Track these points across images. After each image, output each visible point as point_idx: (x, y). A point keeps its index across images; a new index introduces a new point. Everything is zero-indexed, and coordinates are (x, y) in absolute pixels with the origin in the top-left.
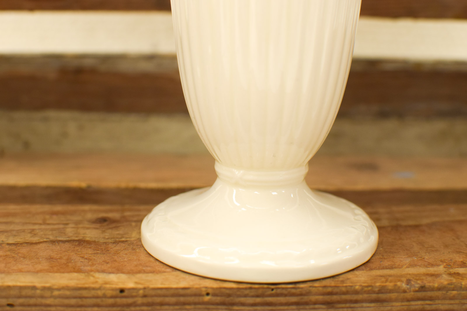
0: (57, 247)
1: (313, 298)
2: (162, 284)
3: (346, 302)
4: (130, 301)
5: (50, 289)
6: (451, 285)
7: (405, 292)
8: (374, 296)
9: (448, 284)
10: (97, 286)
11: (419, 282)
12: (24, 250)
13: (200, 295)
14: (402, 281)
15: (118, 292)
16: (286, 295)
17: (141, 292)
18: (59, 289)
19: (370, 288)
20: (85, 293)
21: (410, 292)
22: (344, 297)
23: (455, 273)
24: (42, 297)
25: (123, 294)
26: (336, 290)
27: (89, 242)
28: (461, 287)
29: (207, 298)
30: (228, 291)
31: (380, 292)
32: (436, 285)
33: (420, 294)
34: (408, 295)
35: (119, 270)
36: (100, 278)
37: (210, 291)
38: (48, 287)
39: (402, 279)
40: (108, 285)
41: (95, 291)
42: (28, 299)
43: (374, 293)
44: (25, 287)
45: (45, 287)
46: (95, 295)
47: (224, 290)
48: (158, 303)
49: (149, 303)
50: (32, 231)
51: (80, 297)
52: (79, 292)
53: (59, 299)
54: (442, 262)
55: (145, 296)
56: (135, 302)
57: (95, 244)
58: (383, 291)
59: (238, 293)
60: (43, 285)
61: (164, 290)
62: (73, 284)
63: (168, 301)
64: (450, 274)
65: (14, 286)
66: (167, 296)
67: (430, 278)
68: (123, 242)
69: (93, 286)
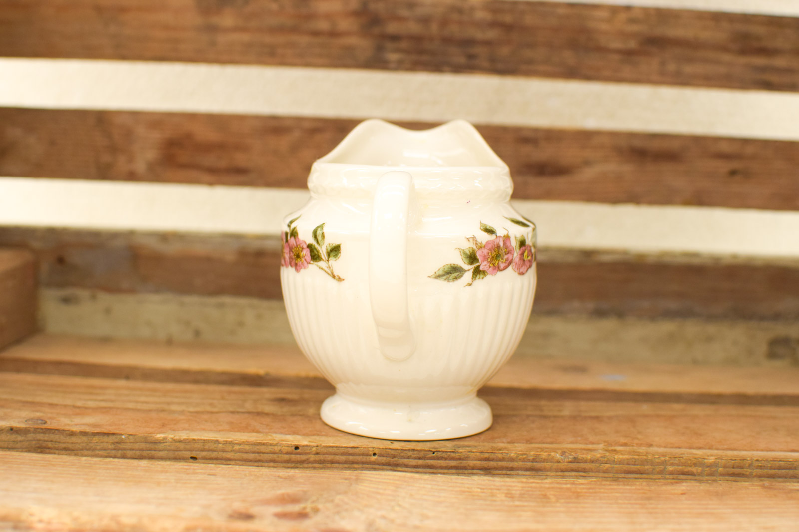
0: (238, 416)
1: (472, 463)
2: (333, 443)
3: (502, 468)
4: (303, 457)
5: (231, 443)
6: (604, 458)
7: (558, 462)
8: (529, 464)
9: (602, 457)
10: (274, 442)
11: (572, 453)
12: (205, 417)
13: (367, 455)
14: (557, 453)
15: (294, 448)
16: (446, 459)
17: (314, 449)
18: (239, 444)
19: (525, 456)
20: (262, 448)
21: (564, 462)
22: (500, 463)
23: (612, 450)
24: (224, 451)
25: (297, 451)
26: (492, 456)
27: (267, 414)
28: (614, 461)
29: (373, 458)
30: (392, 452)
31: (534, 461)
32: (589, 457)
33: (573, 465)
34: (562, 466)
35: (294, 433)
36: (277, 437)
37: (376, 451)
38: (229, 441)
39: (558, 451)
40: (284, 442)
41: (273, 447)
42: (210, 453)
43: (529, 462)
44: (209, 440)
45: (226, 441)
46: (272, 450)
47: (389, 450)
48: (329, 461)
49: (320, 460)
50: (211, 405)
51: (258, 453)
52: (258, 447)
53: (238, 453)
54: (605, 442)
55: (317, 453)
56: (307, 459)
57: (273, 416)
58: (537, 460)
59: (402, 454)
60: (225, 439)
61: (335, 448)
62: (252, 440)
63: (338, 459)
64: (607, 450)
65: (198, 440)
66: (337, 455)
67: (585, 452)
68: (300, 415)
69: (271, 442)
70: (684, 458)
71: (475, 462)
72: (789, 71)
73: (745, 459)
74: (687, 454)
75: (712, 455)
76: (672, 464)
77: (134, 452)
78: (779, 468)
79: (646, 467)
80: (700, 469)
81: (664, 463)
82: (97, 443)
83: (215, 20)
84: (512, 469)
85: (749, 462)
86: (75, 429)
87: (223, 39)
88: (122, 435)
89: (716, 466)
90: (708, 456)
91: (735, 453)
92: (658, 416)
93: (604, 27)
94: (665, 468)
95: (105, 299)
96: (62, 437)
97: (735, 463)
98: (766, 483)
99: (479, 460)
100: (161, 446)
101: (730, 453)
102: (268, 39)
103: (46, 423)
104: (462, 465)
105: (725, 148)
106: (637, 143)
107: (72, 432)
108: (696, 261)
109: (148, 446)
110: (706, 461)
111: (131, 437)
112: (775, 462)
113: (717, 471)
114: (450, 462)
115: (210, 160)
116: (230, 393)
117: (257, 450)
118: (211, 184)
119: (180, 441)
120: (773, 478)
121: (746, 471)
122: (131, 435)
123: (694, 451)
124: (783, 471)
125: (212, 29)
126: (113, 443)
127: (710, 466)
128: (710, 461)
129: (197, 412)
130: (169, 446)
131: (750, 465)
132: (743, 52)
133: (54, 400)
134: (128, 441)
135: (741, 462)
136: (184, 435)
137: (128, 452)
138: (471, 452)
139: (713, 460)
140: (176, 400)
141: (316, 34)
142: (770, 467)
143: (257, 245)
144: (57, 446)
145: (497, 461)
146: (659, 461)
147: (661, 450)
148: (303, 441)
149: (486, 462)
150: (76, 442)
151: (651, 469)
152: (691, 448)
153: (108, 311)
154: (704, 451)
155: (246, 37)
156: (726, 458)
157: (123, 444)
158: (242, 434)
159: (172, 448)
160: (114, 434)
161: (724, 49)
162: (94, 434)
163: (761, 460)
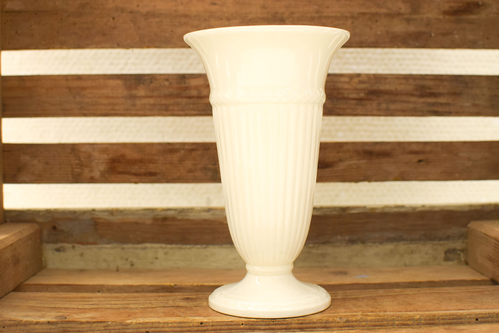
0: (167, 309)
1: (293, 326)
2: (220, 320)
3: (309, 328)
4: (205, 328)
5: (167, 323)
6: (362, 319)
7: (338, 323)
8: (323, 325)
9: (361, 319)
10: (190, 321)
11: (346, 318)
12: (150, 310)
13: (239, 325)
14: (337, 318)
15: (200, 324)
16: (280, 325)
17: (211, 323)
18: (171, 323)
19: (321, 321)
20: (183, 325)
21: (341, 322)
22: (308, 325)
23: (366, 315)
24: (163, 327)
25: (202, 325)
26: (304, 322)
27: (182, 307)
28: (367, 320)
29: (242, 326)
30: (252, 323)
31: (326, 323)
32: (354, 319)
33: (346, 324)
34: (340, 324)
35: (199, 316)
36: (191, 318)
37: (244, 323)
38: (166, 322)
39: (338, 317)
40: (195, 321)
41: (189, 324)
42: (156, 329)
43: (323, 323)
44: (155, 322)
45: (164, 322)
46: (189, 326)
47: (250, 322)
48: (219, 329)
49: (214, 329)
50: (151, 303)
51: (181, 327)
52: (181, 324)
53: (171, 328)
54: (362, 311)
55: (212, 326)
56: (207, 329)
57: (185, 307)
58: (328, 322)
59: (257, 324)
60: (164, 321)
61: (222, 323)
62: (178, 321)
63: (224, 328)
64: (363, 315)
65: (149, 322)
66: (223, 326)
67: (352, 317)
68: (200, 306)
69: (188, 321)
70: (404, 317)
71: (295, 325)
72: (447, 104)
73: (435, 316)
74: (405, 314)
75: (418, 315)
76: (398, 320)
77: (115, 330)
78: (453, 319)
79: (384, 323)
80: (412, 322)
81: (393, 320)
82: (95, 327)
83: (134, 92)
84: (315, 328)
85: (437, 317)
86: (83, 320)
87: (138, 102)
88: (109, 322)
89: (420, 320)
90: (416, 315)
91: (430, 312)
92: (388, 296)
93: (346, 86)
94: (394, 322)
95: (80, 248)
96: (76, 325)
97: (430, 318)
98: (447, 327)
99: (297, 324)
100: (130, 327)
101: (427, 313)
102: (164, 102)
103: (66, 318)
104: (289, 327)
105: (415, 148)
106: (367, 148)
107: (82, 322)
108: (402, 210)
109: (123, 327)
110: (415, 317)
111: (113, 323)
112: (451, 316)
113: (421, 322)
114: (282, 326)
115: (135, 169)
116: (159, 296)
117: (181, 326)
118: (136, 183)
119: (140, 323)
120: (451, 324)
121: (436, 322)
122: (114, 322)
123: (408, 313)
124: (455, 320)
125: (133, 97)
126: (104, 327)
127: (417, 320)
128: (417, 317)
129: (145, 308)
130: (134, 326)
131: (438, 318)
132: (422, 96)
133: (67, 306)
134: (112, 325)
135: (433, 317)
136: (141, 320)
137: (112, 331)
138: (293, 320)
139: (418, 317)
140: (131, 302)
141: (190, 97)
142: (449, 318)
144: (73, 330)
145: (307, 324)
146: (391, 319)
147: (391, 313)
148: (205, 320)
149: (301, 325)
150: (84, 327)
151: (387, 324)
152: (407, 311)
153: (82, 255)
154: (414, 312)
155: (152, 101)
156: (425, 315)
157: (109, 327)
158: (172, 318)
159: (136, 327)
160: (104, 322)
161: (412, 95)
162: (94, 322)
163: (443, 316)
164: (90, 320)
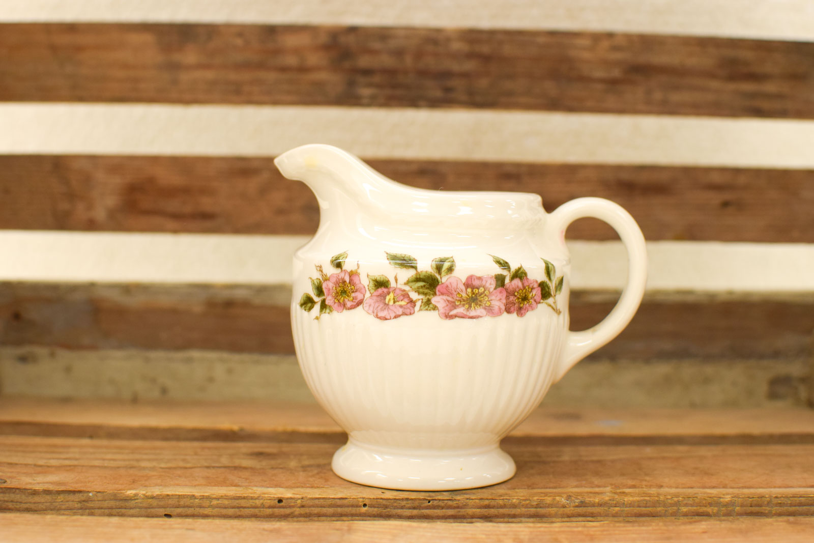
0: (213, 471)
1: (470, 511)
2: (319, 495)
3: (503, 516)
4: (288, 511)
5: (209, 498)
6: (613, 501)
7: (564, 507)
8: (533, 510)
9: (610, 500)
10: (256, 496)
11: (579, 497)
12: (179, 472)
13: (357, 506)
14: (563, 497)
15: (277, 501)
16: (442, 508)
17: (299, 501)
18: (218, 499)
19: (528, 502)
20: (243, 503)
21: (570, 507)
22: (502, 511)
23: (620, 492)
24: (201, 507)
25: (281, 504)
26: (493, 503)
27: (245, 468)
28: (624, 503)
29: (364, 509)
30: (384, 502)
31: (537, 506)
32: (597, 500)
33: (580, 510)
34: (567, 511)
35: (276, 486)
36: (258, 491)
37: (367, 502)
38: (206, 496)
39: (562, 495)
40: (266, 495)
41: (254, 501)
42: (186, 509)
43: (533, 508)
44: (184, 495)
45: (203, 496)
46: (254, 504)
47: (381, 500)
48: (315, 514)
49: (306, 514)
50: (184, 460)
51: (238, 508)
52: (237, 501)
53: (216, 509)
54: (612, 485)
55: (303, 506)
56: (292, 513)
57: (252, 469)
58: (541, 505)
59: (395, 504)
60: (202, 494)
61: (322, 500)
62: (231, 494)
63: (326, 512)
64: (615, 493)
65: (172, 495)
66: (324, 507)
67: (591, 495)
68: (281, 468)
69: (252, 495)
70: (699, 497)
71: (474, 510)
72: (780, 96)
73: (763, 497)
74: (701, 493)
75: (728, 494)
76: (686, 505)
77: (103, 510)
78: (800, 505)
79: (659, 509)
80: (715, 509)
81: (677, 504)
82: (62, 501)
83: (177, 57)
84: (514, 516)
85: (768, 499)
86: (37, 487)
87: (185, 77)
88: (89, 492)
89: (733, 505)
90: (724, 495)
91: (752, 491)
92: (664, 458)
93: (586, 55)
94: (679, 509)
95: (65, 357)
96: (23, 497)
97: (753, 501)
98: (791, 519)
99: (478, 508)
100: (132, 503)
101: (746, 491)
102: (233, 76)
103: (5, 482)
104: (461, 514)
105: (716, 178)
106: (625, 176)
107: (35, 490)
108: (690, 299)
109: (118, 503)
110: (722, 500)
111: (99, 494)
112: (796, 499)
113: (734, 510)
114: (447, 510)
115: (173, 205)
116: (203, 448)
117: (237, 505)
118: (175, 231)
119: (153, 497)
120: (794, 516)
121: (765, 510)
122: (99, 492)
123: (708, 491)
124: (805, 507)
125: (174, 67)
126: (80, 502)
127: (726, 505)
128: (727, 500)
129: (170, 468)
130: (141, 503)
131: (769, 503)
132: (732, 78)
133: (14, 460)
134: (96, 499)
135: (759, 500)
136: (156, 491)
137: (96, 510)
138: (470, 499)
139: (729, 499)
140: (145, 457)
141: (284, 69)
142: (791, 503)
143: (226, 294)
144: (18, 507)
145: (498, 508)
146: (672, 502)
147: (673, 490)
148: (287, 494)
149: (486, 510)
150: (39, 501)
151: (664, 511)
152: (704, 487)
153: (68, 369)
154: (718, 490)
155: (209, 75)
156: (743, 496)
157: (90, 502)
158: (220, 488)
159: (144, 505)
160: (80, 492)
161: (711, 75)
162: (59, 493)
163: (780, 497)
164: (51, 487)
